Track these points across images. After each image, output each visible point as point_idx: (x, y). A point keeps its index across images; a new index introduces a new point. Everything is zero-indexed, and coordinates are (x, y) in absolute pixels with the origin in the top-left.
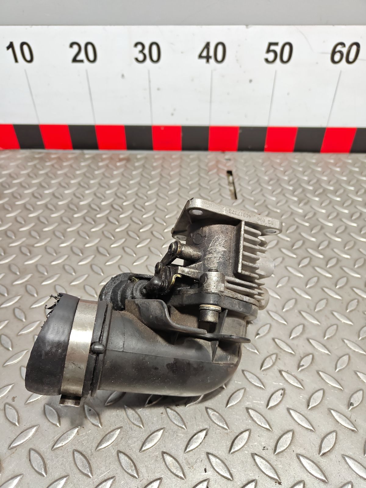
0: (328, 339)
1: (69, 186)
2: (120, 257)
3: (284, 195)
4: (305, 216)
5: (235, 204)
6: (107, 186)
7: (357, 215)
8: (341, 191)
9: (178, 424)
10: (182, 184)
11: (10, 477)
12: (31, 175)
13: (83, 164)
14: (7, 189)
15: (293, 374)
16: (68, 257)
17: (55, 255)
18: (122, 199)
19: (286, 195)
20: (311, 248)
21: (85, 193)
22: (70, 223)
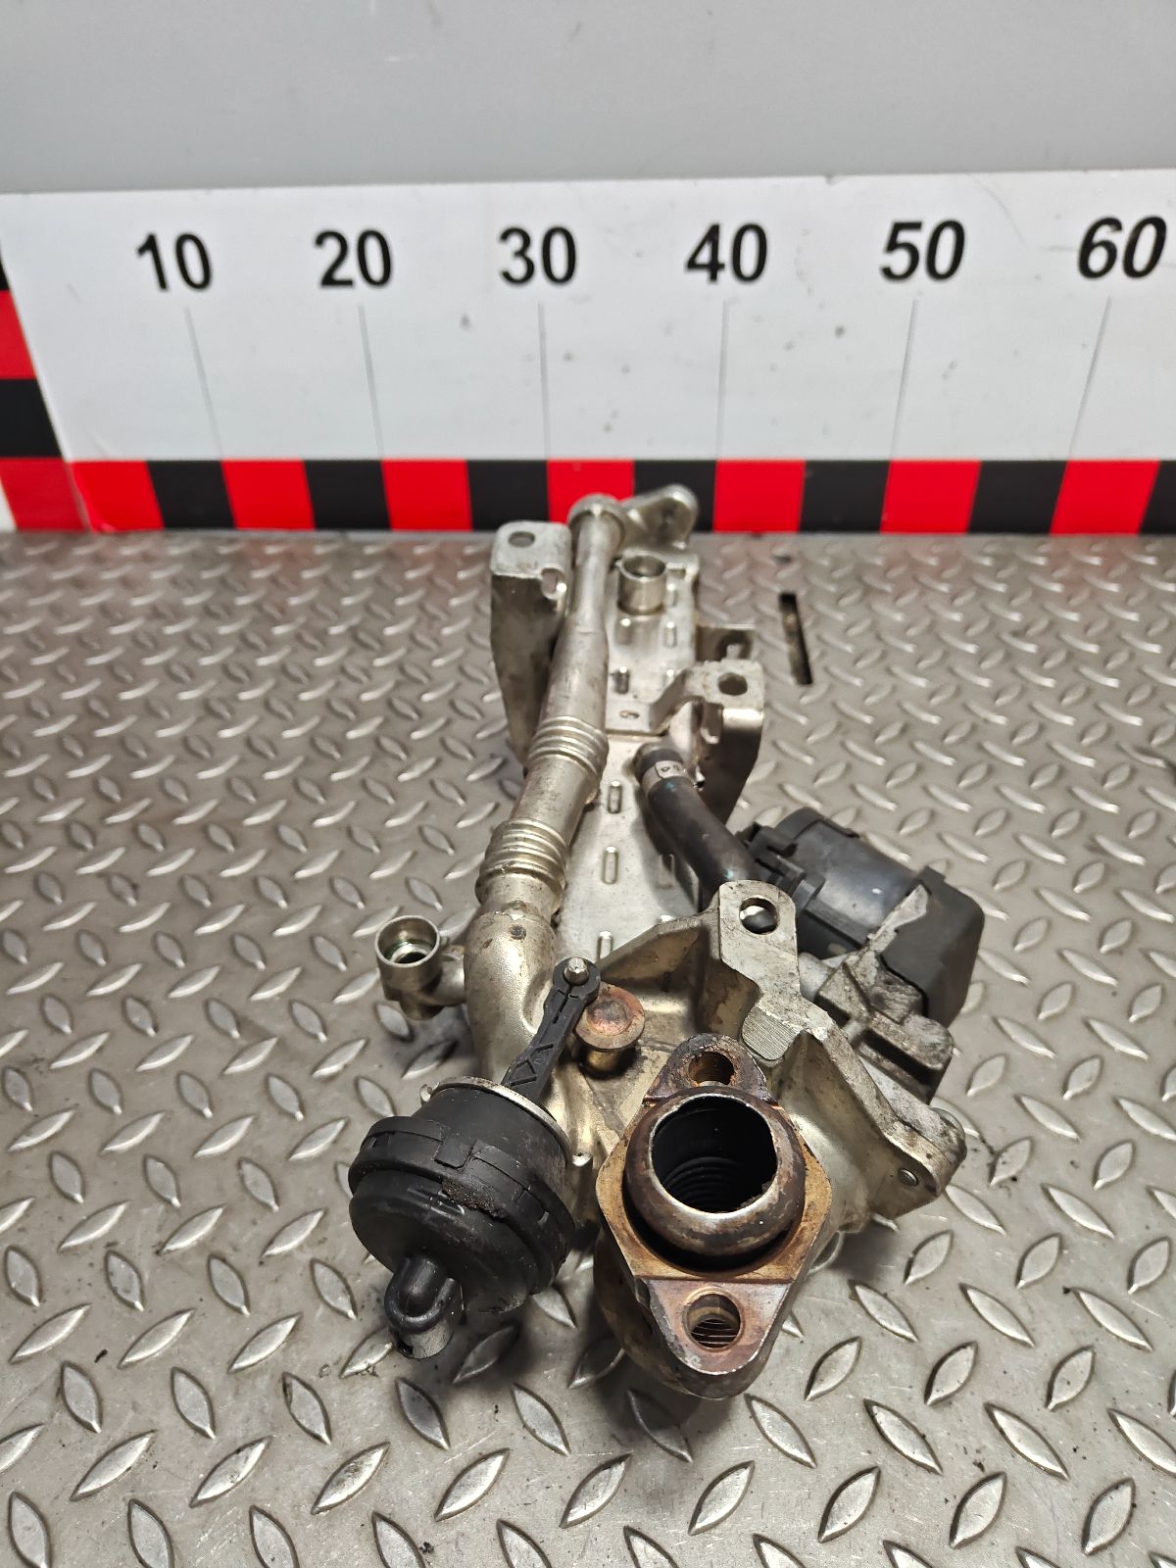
1: (325, 643)
3: (951, 671)
4: (1013, 735)
5: (805, 700)
6: (433, 645)
8: (1121, 658)
12: (215, 608)
13: (358, 575)
14: (150, 654)
15: (976, 1192)
16: (341, 854)
17: (303, 848)
18: (479, 682)
19: (959, 670)
20: (1029, 835)
21: (372, 666)
22: (337, 755)
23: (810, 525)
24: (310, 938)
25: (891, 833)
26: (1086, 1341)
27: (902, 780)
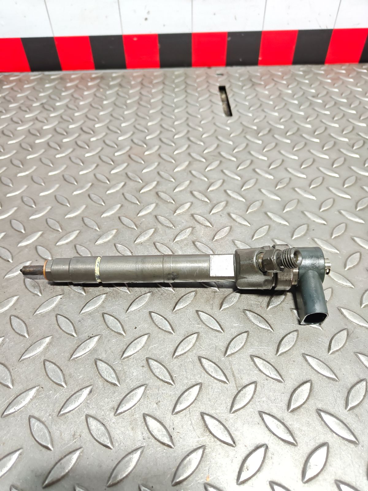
0: (349, 269)
1: (30, 109)
2: (90, 184)
3: (288, 110)
4: (315, 132)
5: (229, 122)
6: (76, 109)
8: (356, 103)
9: (163, 379)
10: (166, 102)
13: (47, 85)
16: (28, 187)
17: (11, 185)
18: (94, 120)
19: (291, 109)
20: (323, 167)
21: (49, 116)
22: (30, 149)
23: (231, 63)
24: (9, 221)
25: (266, 169)
26: (362, 377)
27: (270, 149)
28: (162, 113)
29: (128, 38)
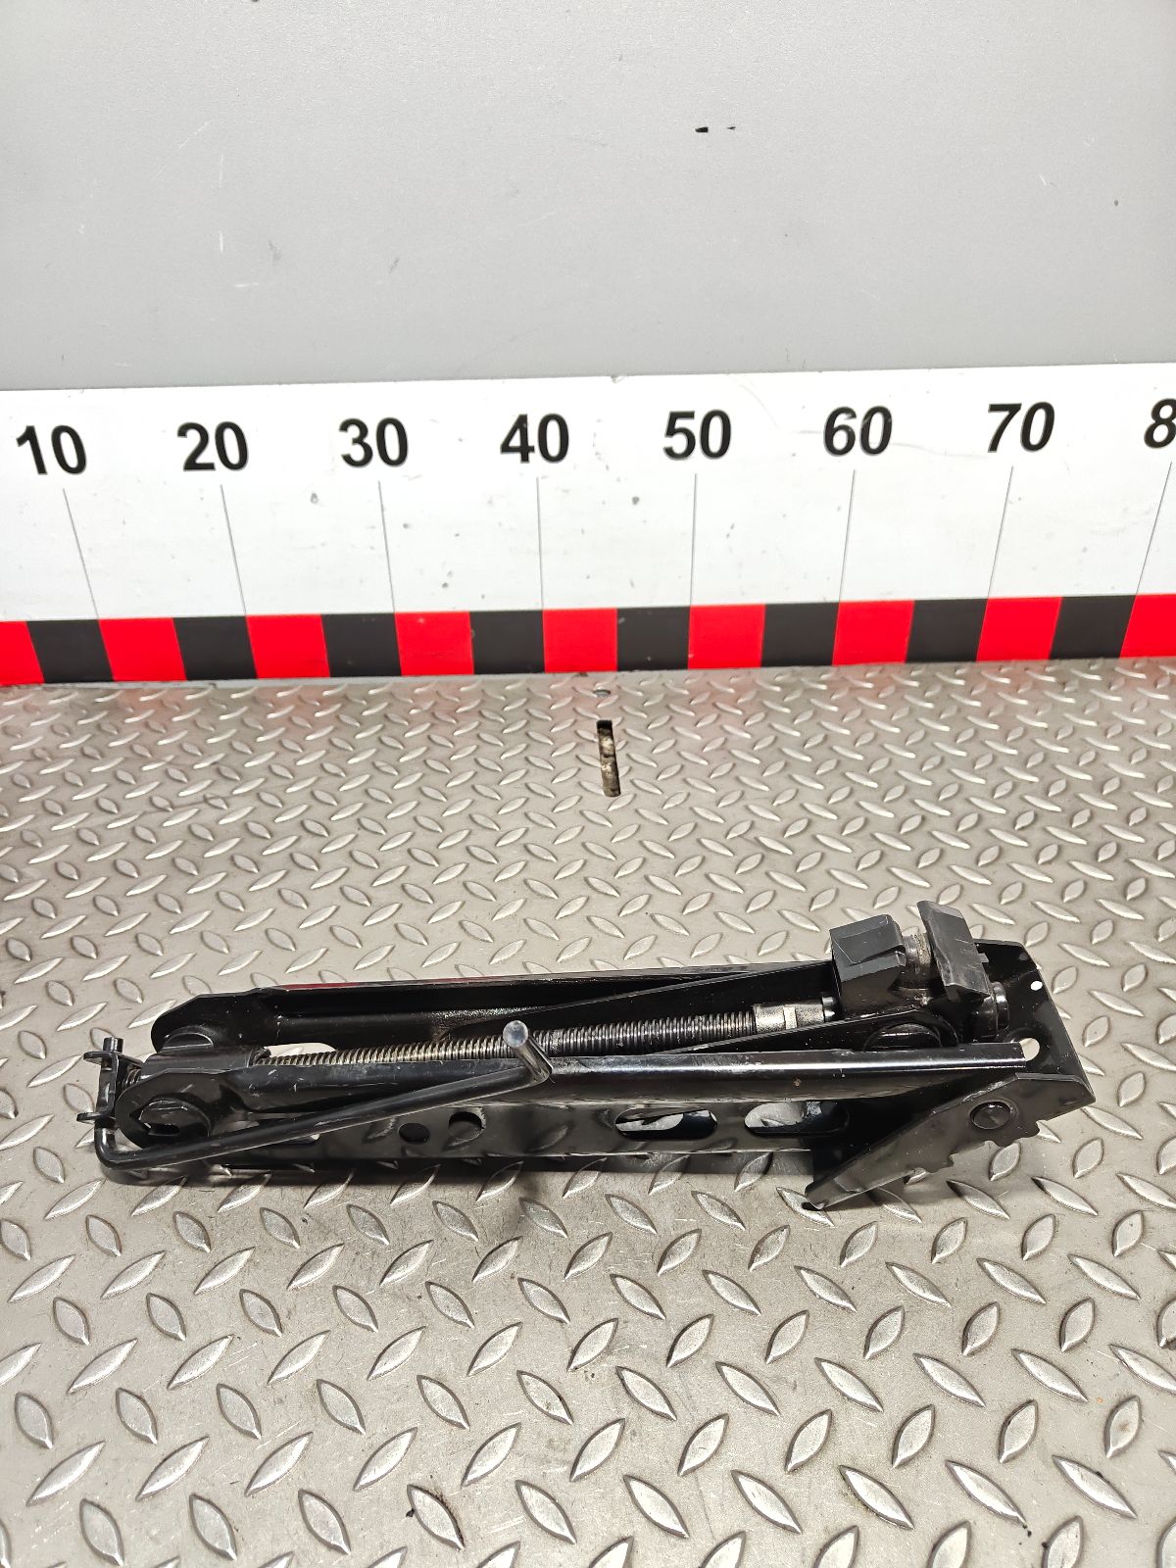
1: (189, 776)
2: (323, 950)
3: (737, 779)
4: (784, 833)
5: (610, 809)
6: (291, 777)
7: (916, 821)
8: (882, 764)
9: (455, 1317)
10: (481, 761)
11: (75, 1450)
12: (88, 750)
13: (223, 717)
14: (26, 792)
16: (194, 956)
17: (159, 953)
19: (744, 780)
20: (790, 910)
21: (232, 795)
22: (195, 873)
23: (627, 665)
25: (676, 914)
26: (803, 1308)
27: (688, 870)
28: (473, 787)
29: (407, 620)
